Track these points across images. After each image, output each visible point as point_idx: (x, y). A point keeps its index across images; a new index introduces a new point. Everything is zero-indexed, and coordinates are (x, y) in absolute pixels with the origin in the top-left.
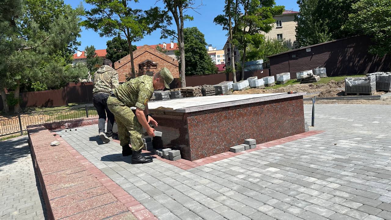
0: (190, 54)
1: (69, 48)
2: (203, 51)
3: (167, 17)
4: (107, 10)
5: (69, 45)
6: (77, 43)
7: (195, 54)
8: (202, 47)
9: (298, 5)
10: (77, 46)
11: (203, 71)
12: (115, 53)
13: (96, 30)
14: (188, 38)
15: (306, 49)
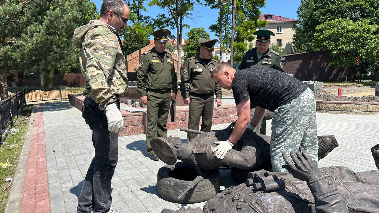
0: (195, 52)
3: (172, 22)
9: (298, 14)
12: (131, 45)
14: (195, 37)
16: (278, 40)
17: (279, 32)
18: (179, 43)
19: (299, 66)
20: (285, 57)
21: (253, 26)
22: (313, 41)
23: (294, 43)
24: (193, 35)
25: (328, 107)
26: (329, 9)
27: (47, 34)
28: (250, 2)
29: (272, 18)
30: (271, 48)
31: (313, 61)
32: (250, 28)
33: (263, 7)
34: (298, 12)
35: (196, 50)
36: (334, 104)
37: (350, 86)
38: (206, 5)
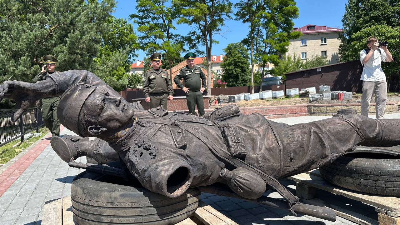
0: (232, 68)
1: (129, 59)
2: (245, 65)
4: (153, 37)
5: (129, 57)
6: (135, 55)
7: (237, 68)
8: (244, 61)
9: (343, 23)
10: (135, 58)
11: (244, 83)
13: (144, 51)
14: (232, 53)
15: (316, 69)
16: (322, 52)
17: (324, 43)
18: (208, 59)
19: (336, 77)
20: (321, 68)
21: (285, 38)
22: (351, 50)
23: (340, 54)
24: (231, 50)
25: (321, 110)
26: (373, 16)
27: (70, 54)
28: (281, 13)
29: (315, 28)
30: (315, 60)
31: (351, 72)
32: (282, 40)
33: (297, 18)
34: (343, 21)
35: (234, 65)
36: (325, 107)
37: (390, 96)
38: (236, 19)
